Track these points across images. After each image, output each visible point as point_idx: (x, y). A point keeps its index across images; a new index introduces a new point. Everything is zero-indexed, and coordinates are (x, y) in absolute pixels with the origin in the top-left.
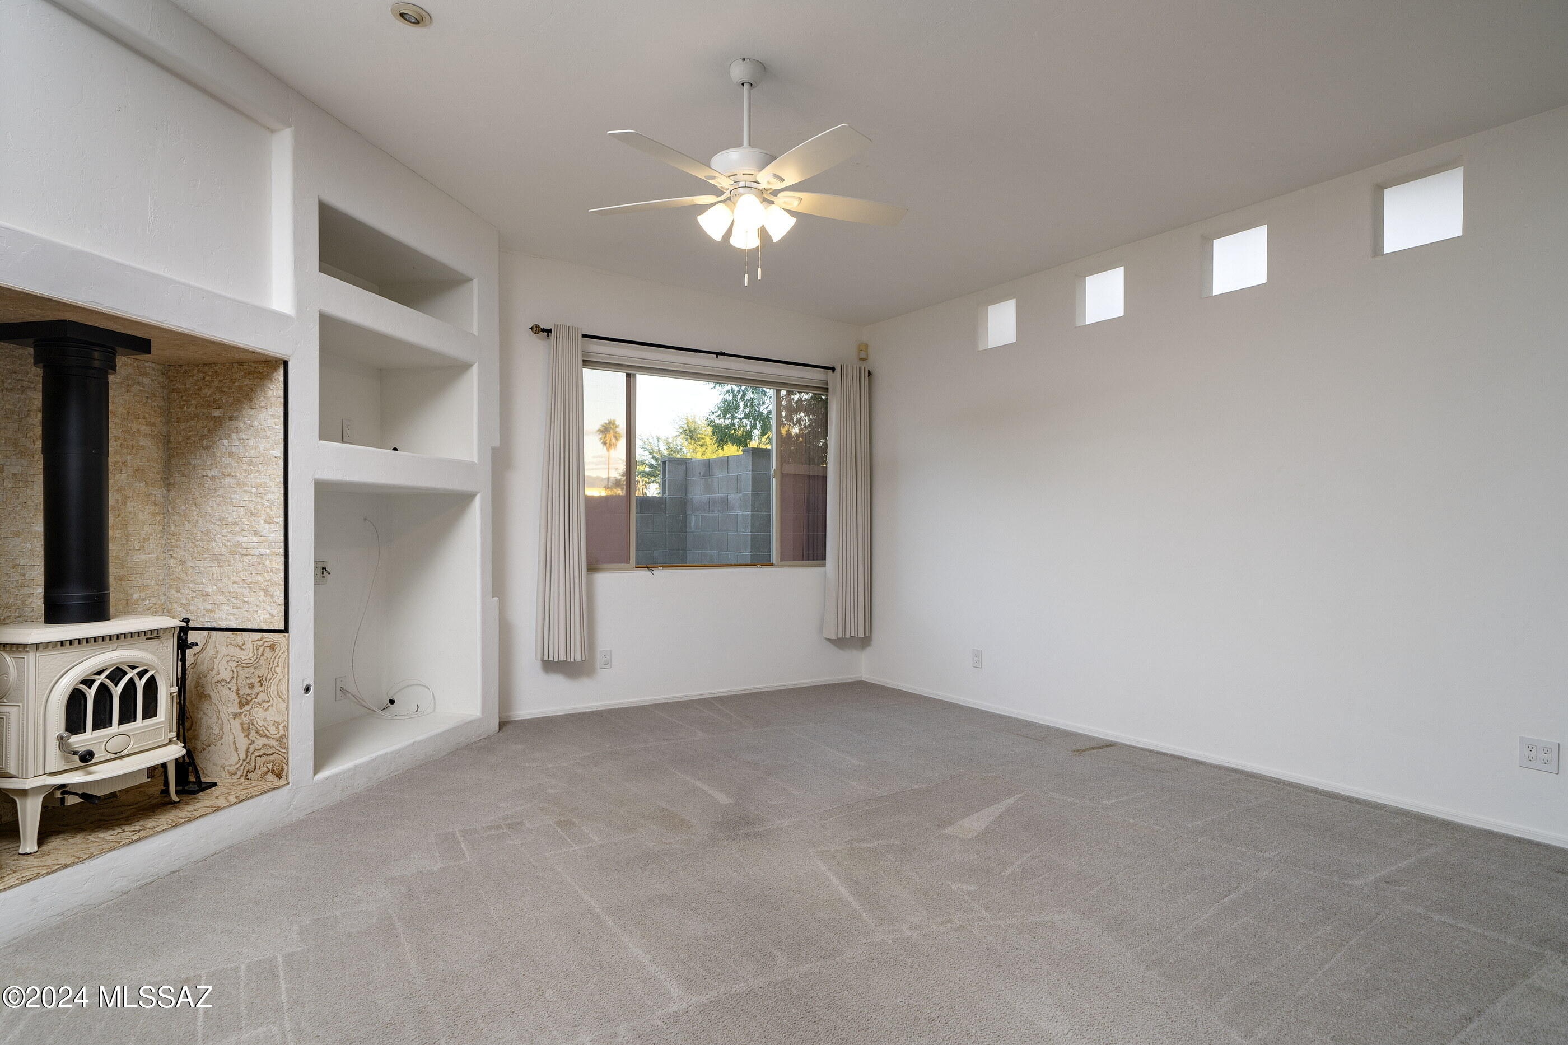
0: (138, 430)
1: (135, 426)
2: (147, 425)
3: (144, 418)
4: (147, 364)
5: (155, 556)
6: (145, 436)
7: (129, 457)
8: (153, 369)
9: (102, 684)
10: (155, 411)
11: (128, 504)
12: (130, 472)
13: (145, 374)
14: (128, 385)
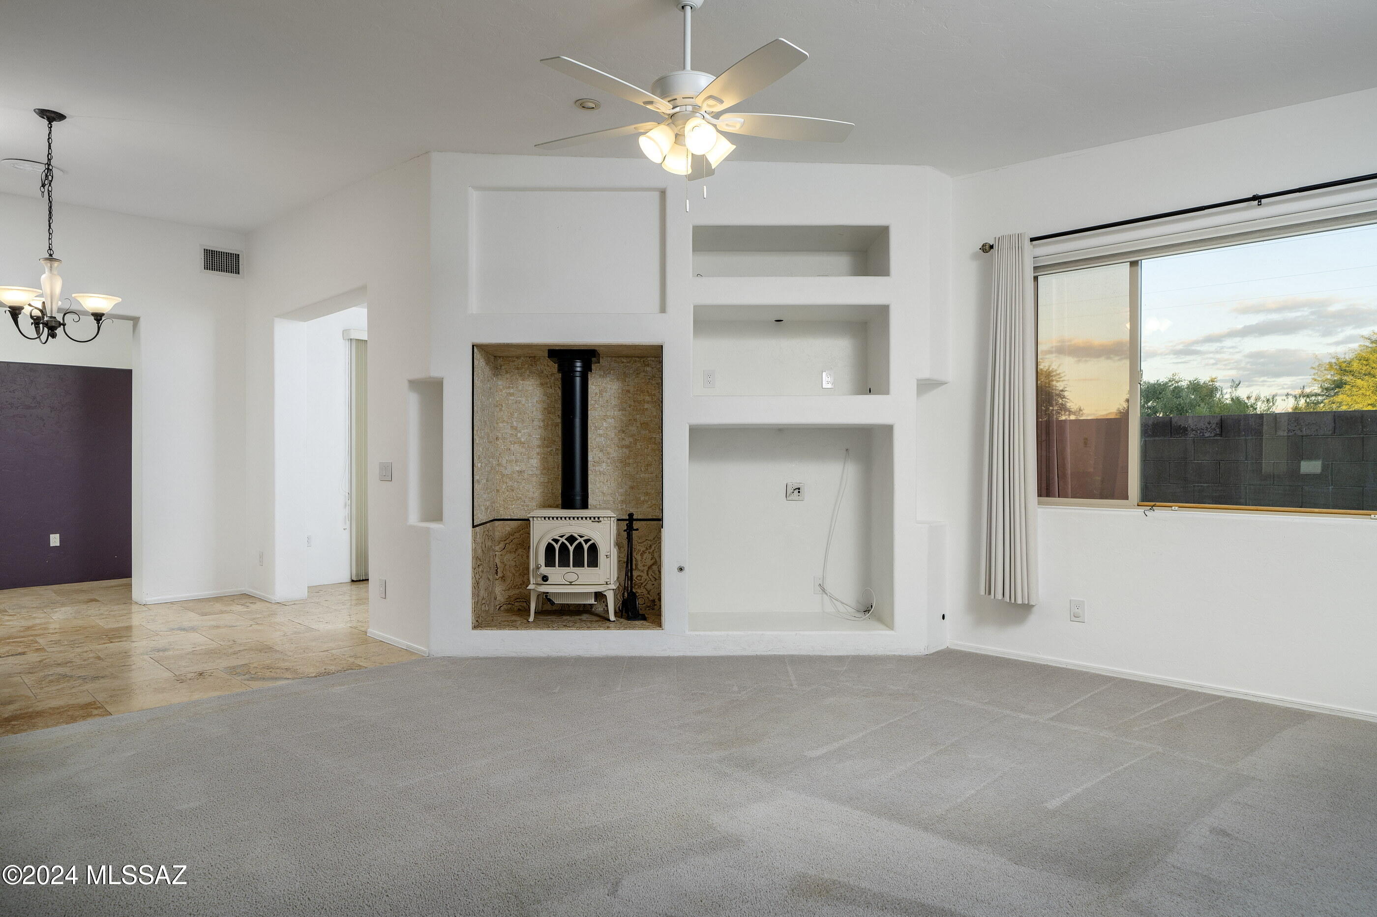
0: (644, 400)
1: (640, 398)
2: (649, 396)
3: (648, 392)
4: (649, 359)
5: (655, 475)
6: (648, 403)
7: (638, 416)
8: (653, 361)
9: (563, 543)
10: (654, 387)
11: (638, 444)
12: (638, 425)
13: (648, 365)
14: (637, 374)
